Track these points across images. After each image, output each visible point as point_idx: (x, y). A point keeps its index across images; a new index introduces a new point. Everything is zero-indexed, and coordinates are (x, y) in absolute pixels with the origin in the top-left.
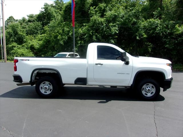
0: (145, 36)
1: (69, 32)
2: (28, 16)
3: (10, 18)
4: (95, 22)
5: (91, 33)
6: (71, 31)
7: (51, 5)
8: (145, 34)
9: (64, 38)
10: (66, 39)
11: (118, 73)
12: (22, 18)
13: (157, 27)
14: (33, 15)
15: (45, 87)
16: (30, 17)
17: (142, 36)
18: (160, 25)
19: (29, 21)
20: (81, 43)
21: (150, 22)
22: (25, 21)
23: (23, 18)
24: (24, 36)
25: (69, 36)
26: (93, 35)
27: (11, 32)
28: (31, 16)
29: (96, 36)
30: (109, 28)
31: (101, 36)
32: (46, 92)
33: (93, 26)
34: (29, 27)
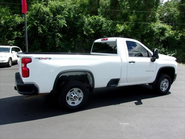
0: (93, 32)
4: (39, 11)
5: (35, 24)
8: (93, 30)
13: (102, 24)
15: (75, 96)
17: (90, 31)
18: (105, 22)
20: (17, 35)
21: (95, 19)
26: (38, 26)
29: (42, 27)
30: (56, 20)
31: (47, 28)
32: (74, 103)
33: (37, 15)
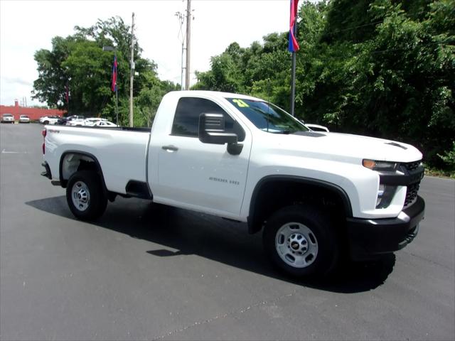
1: (320, 69)
2: (265, 39)
3: (231, 45)
5: (371, 70)
6: (326, 68)
7: (320, 4)
9: (306, 87)
10: (310, 89)
11: (211, 178)
12: (252, 43)
14: (276, 35)
16: (269, 40)
19: (267, 50)
20: (351, 99)
22: (257, 52)
23: (254, 43)
24: (236, 85)
25: (318, 81)
27: (211, 78)
28: (272, 38)
29: (388, 77)
34: (262, 64)
